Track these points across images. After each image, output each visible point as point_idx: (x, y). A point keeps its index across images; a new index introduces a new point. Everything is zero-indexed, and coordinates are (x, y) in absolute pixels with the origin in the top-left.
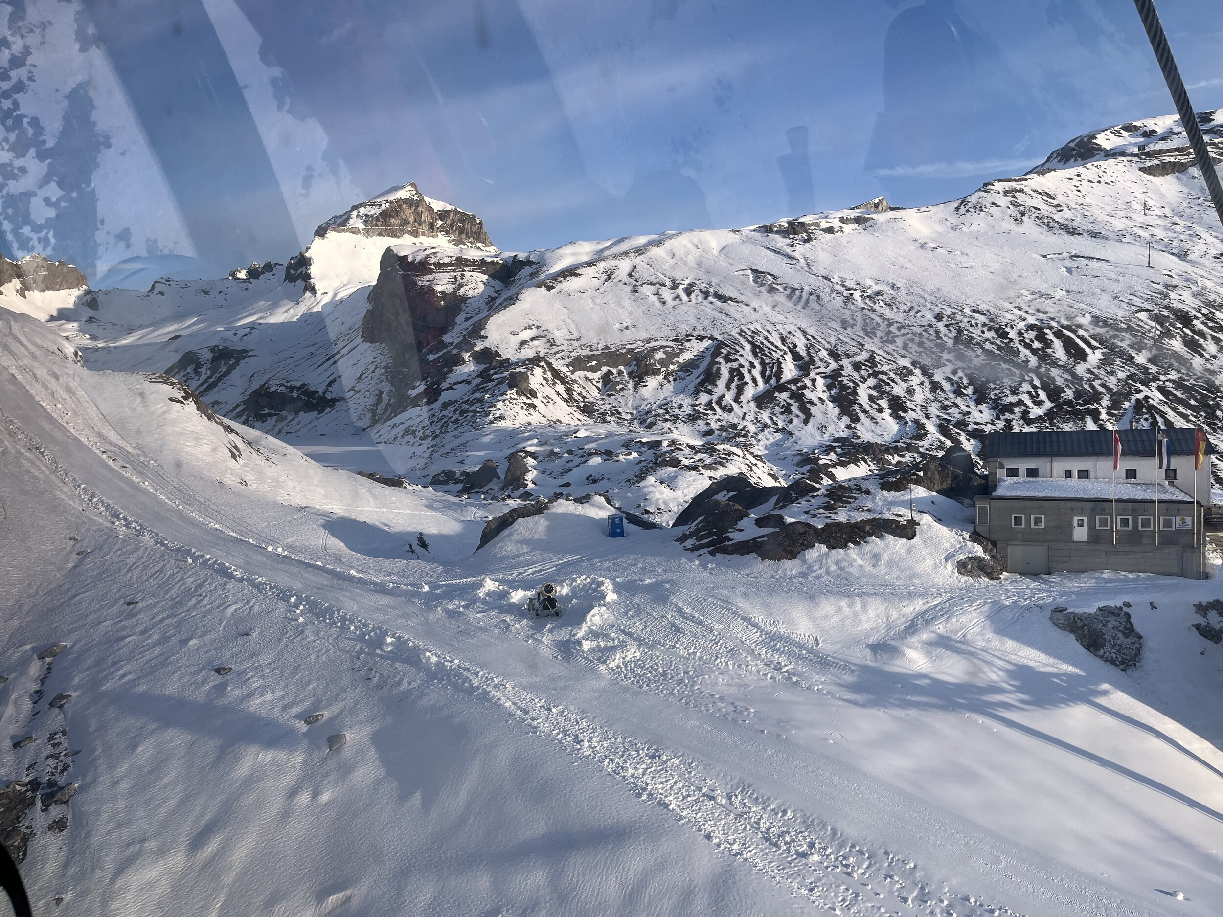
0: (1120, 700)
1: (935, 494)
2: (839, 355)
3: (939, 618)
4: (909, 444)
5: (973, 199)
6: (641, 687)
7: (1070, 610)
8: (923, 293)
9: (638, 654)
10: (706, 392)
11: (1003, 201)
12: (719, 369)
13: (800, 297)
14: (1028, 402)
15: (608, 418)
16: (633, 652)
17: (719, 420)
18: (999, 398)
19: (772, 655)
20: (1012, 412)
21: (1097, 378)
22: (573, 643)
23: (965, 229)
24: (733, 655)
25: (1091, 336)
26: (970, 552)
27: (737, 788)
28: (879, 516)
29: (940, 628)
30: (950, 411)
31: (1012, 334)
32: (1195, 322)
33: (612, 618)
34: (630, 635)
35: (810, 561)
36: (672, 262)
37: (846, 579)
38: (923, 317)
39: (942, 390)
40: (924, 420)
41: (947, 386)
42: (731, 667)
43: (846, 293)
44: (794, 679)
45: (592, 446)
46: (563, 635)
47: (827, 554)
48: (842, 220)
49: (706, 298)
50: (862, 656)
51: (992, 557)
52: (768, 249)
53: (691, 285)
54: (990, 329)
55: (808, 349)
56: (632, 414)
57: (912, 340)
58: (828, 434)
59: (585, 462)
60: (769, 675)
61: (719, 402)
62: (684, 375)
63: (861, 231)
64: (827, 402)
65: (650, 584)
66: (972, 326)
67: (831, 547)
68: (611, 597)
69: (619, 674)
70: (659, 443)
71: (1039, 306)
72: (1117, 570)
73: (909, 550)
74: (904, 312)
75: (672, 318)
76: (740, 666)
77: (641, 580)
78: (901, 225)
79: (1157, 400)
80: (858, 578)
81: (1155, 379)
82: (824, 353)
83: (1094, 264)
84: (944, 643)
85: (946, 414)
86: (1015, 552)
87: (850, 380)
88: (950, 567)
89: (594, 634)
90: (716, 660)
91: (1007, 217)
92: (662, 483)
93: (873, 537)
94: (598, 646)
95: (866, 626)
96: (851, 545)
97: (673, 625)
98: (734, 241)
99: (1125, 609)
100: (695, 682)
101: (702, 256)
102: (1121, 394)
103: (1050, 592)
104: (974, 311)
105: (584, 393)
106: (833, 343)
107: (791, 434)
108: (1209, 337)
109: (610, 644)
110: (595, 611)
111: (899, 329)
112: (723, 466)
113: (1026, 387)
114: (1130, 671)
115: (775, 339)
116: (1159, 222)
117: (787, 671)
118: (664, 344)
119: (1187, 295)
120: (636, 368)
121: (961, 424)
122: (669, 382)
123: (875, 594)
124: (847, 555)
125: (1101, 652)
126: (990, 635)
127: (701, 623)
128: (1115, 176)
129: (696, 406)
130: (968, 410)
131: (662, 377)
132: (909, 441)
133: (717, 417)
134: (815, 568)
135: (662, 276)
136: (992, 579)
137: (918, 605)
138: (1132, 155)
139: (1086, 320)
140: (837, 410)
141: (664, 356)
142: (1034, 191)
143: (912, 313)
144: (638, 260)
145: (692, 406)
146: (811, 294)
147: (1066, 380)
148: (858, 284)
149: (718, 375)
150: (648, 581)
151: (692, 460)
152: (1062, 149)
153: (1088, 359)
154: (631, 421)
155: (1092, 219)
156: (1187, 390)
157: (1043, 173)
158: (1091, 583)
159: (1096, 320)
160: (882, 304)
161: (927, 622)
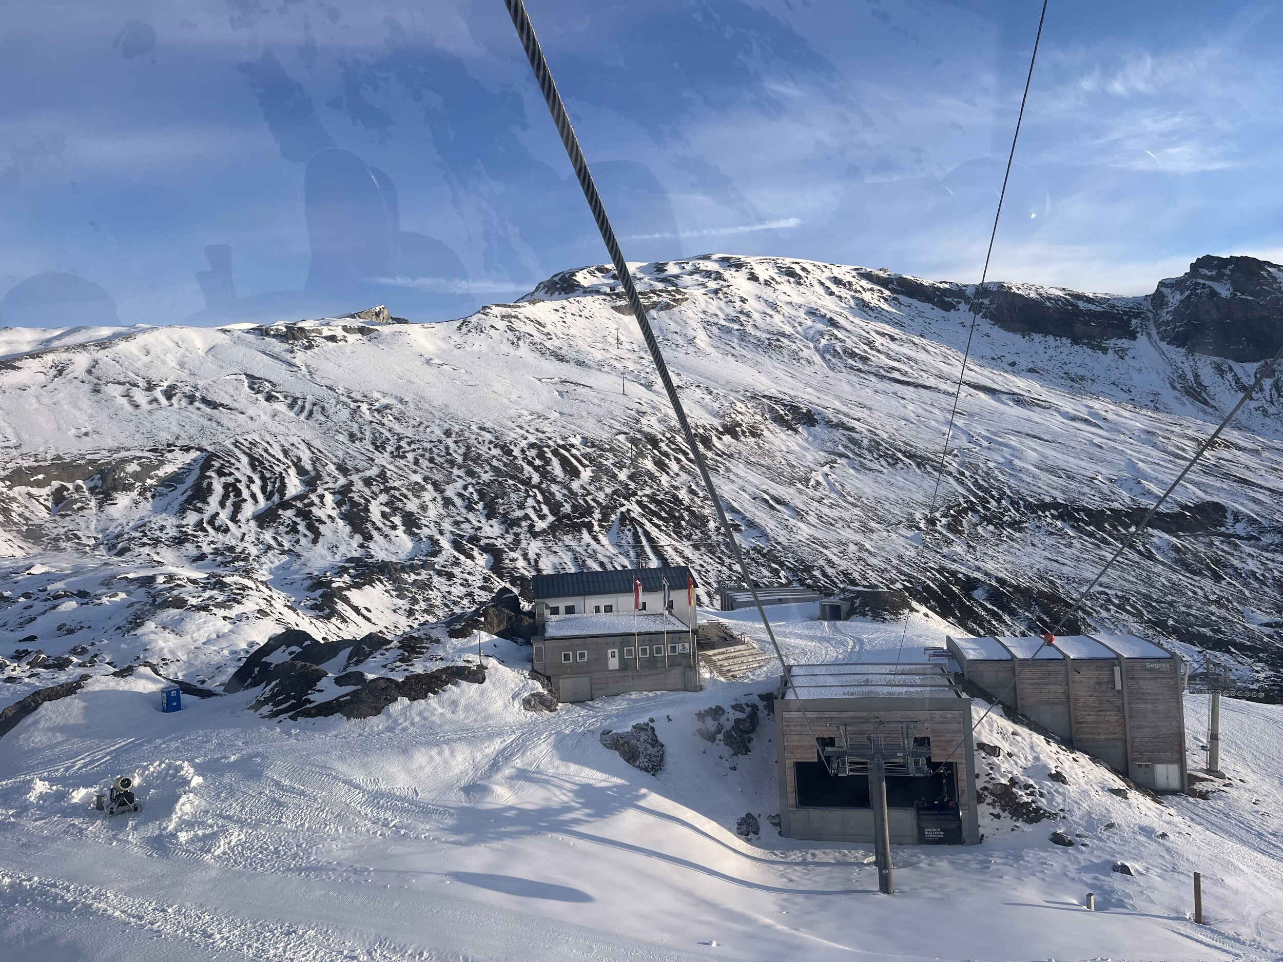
0: (655, 800)
1: (495, 637)
2: (348, 470)
3: (516, 754)
4: (425, 561)
5: (474, 319)
6: (255, 869)
7: (614, 732)
8: (431, 409)
9: (242, 836)
10: (195, 511)
11: (502, 325)
12: (210, 484)
13: (303, 408)
14: (534, 516)
15: (63, 545)
16: (236, 836)
17: (212, 542)
18: (508, 512)
19: (378, 813)
20: (520, 526)
21: (589, 493)
22: (167, 837)
23: (467, 348)
24: (340, 820)
25: (582, 455)
26: (532, 690)
27: (375, 943)
28: (452, 664)
29: (518, 762)
30: (463, 526)
31: (516, 452)
32: (661, 444)
33: (204, 803)
34: (229, 818)
35: (395, 715)
36: (146, 359)
37: (431, 728)
38: (432, 432)
39: (454, 506)
40: (438, 537)
41: (458, 502)
42: (341, 831)
43: (353, 405)
44: (402, 832)
45: (59, 586)
46: (152, 830)
47: (410, 706)
48: (345, 329)
49: (191, 403)
50: (457, 799)
51: (549, 691)
52: (264, 353)
53: (172, 387)
54: (496, 446)
55: (314, 463)
56: (95, 538)
57: (423, 456)
58: (339, 554)
59: (54, 607)
60: (379, 833)
61: (211, 522)
62: (165, 490)
63: (366, 342)
64: (337, 519)
65: (235, 762)
66: (479, 443)
67: (412, 699)
68: (197, 781)
69: (228, 860)
70: (152, 579)
71: (538, 427)
72: (641, 691)
73: (482, 694)
74: (414, 427)
75: (149, 425)
76: (349, 829)
77: (226, 758)
78: (406, 339)
79: (636, 513)
80: (441, 726)
81: (635, 494)
82: (331, 467)
83: (580, 389)
84: (523, 775)
85: (459, 529)
86: (566, 684)
87: (361, 496)
88: (517, 704)
89: (188, 825)
90: (325, 827)
91: (505, 341)
92: (164, 628)
93: (450, 685)
94: (196, 836)
95: (456, 771)
96: (430, 695)
97: (274, 800)
98: (224, 342)
99: (651, 724)
100: (309, 853)
101: (184, 356)
102: (609, 508)
103: (596, 717)
104: (481, 428)
105: (27, 514)
106: (341, 457)
107: (299, 556)
108: (672, 457)
109: (208, 832)
110: (183, 799)
111: (409, 444)
112: (239, 603)
113: (530, 502)
114: (658, 775)
115: (276, 451)
116: (630, 355)
117: (394, 826)
118: (139, 454)
119: (654, 420)
120: (100, 483)
121: (474, 540)
122: (146, 499)
123: (460, 739)
124: (428, 704)
125: (637, 763)
126: (557, 762)
127: (302, 793)
128: (593, 311)
129: (183, 526)
130: (479, 525)
131: (136, 493)
132: (424, 558)
133: (210, 539)
134: (400, 721)
135: (133, 375)
136: (551, 711)
137: (496, 745)
138: (605, 294)
139: (576, 441)
140: (348, 529)
141: (138, 469)
142: (527, 318)
143: (421, 429)
144: (101, 355)
145: (177, 527)
146: (315, 404)
147: (564, 495)
148: (365, 396)
149: (209, 490)
150: (233, 758)
151: (201, 599)
152: (548, 281)
153: (581, 476)
154: (95, 547)
155: (577, 348)
156: (659, 503)
157: (533, 302)
158: (624, 705)
159: (585, 441)
160: (391, 418)
161: (507, 759)
